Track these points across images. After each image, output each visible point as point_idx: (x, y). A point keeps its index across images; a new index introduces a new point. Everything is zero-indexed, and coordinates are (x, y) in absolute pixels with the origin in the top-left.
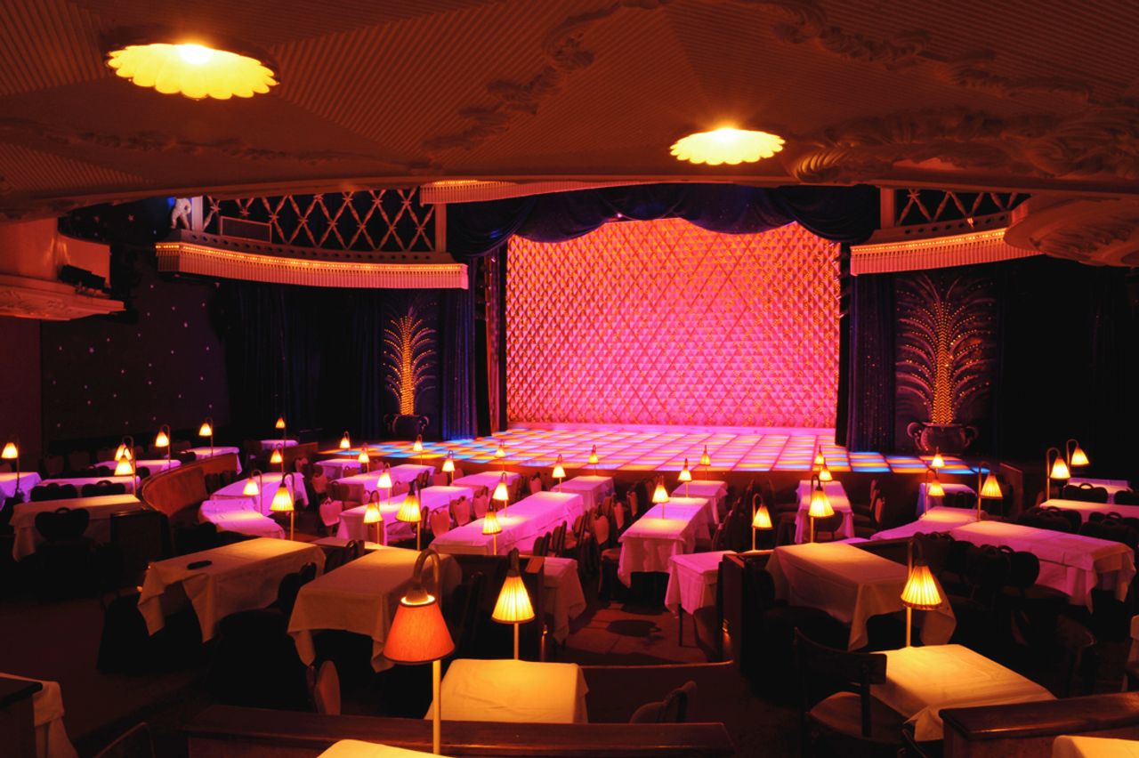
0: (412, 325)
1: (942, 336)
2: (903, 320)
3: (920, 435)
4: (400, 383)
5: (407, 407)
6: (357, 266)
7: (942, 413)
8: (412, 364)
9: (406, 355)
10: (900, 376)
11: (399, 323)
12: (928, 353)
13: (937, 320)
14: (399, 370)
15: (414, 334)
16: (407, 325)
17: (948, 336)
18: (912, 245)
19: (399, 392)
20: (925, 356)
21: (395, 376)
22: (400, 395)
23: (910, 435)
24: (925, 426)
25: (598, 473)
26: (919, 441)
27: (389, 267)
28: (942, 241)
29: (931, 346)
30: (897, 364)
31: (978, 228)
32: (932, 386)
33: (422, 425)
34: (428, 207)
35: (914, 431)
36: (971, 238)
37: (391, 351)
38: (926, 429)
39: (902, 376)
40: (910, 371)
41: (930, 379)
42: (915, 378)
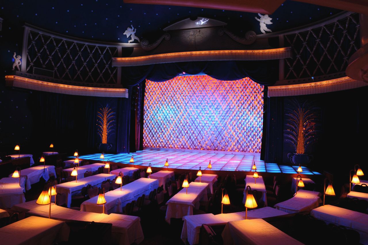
0: (108, 110)
1: (301, 121)
2: (286, 114)
3: (292, 158)
4: (102, 132)
5: (104, 141)
6: (86, 88)
7: (300, 150)
8: (107, 125)
9: (105, 121)
10: (285, 135)
11: (103, 109)
12: (295, 127)
13: (299, 115)
14: (102, 127)
15: (108, 114)
16: (106, 111)
17: (303, 121)
18: (291, 87)
19: (101, 135)
20: (294, 128)
21: (100, 129)
22: (102, 136)
23: (288, 157)
24: (294, 154)
25: (168, 169)
26: (292, 160)
27: (99, 89)
28: (302, 85)
29: (297, 125)
30: (284, 131)
31: (315, 81)
32: (297, 139)
33: (109, 147)
34: (115, 68)
35: (290, 156)
36: (313, 84)
37: (100, 119)
38: (294, 155)
40: (289, 133)
41: (296, 137)
42: (290, 136)
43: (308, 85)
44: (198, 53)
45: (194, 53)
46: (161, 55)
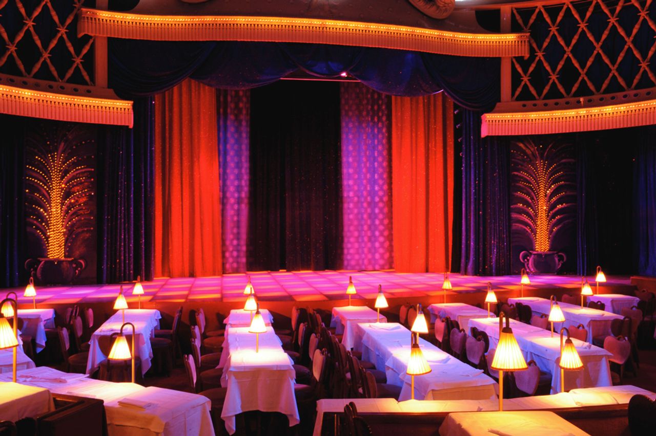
0: (64, 163)
1: (542, 186)
2: (516, 173)
3: (528, 260)
4: (47, 225)
5: (56, 251)
7: (542, 244)
8: (62, 204)
9: (56, 195)
10: (514, 215)
11: (46, 158)
12: (532, 199)
13: (538, 173)
14: (46, 210)
15: (66, 172)
16: (56, 163)
17: (545, 186)
18: (533, 115)
19: (45, 234)
20: (530, 201)
21: (40, 216)
22: (47, 238)
23: (522, 260)
24: (531, 254)
26: (528, 264)
29: (535, 193)
30: (512, 206)
32: (535, 223)
33: (76, 268)
34: (87, 38)
35: (525, 257)
37: (35, 188)
38: (533, 256)
39: (515, 216)
40: (521, 212)
41: (534, 218)
42: (524, 217)
43: (572, 113)
44: (340, 24)
45: (330, 23)
46: (241, 20)
